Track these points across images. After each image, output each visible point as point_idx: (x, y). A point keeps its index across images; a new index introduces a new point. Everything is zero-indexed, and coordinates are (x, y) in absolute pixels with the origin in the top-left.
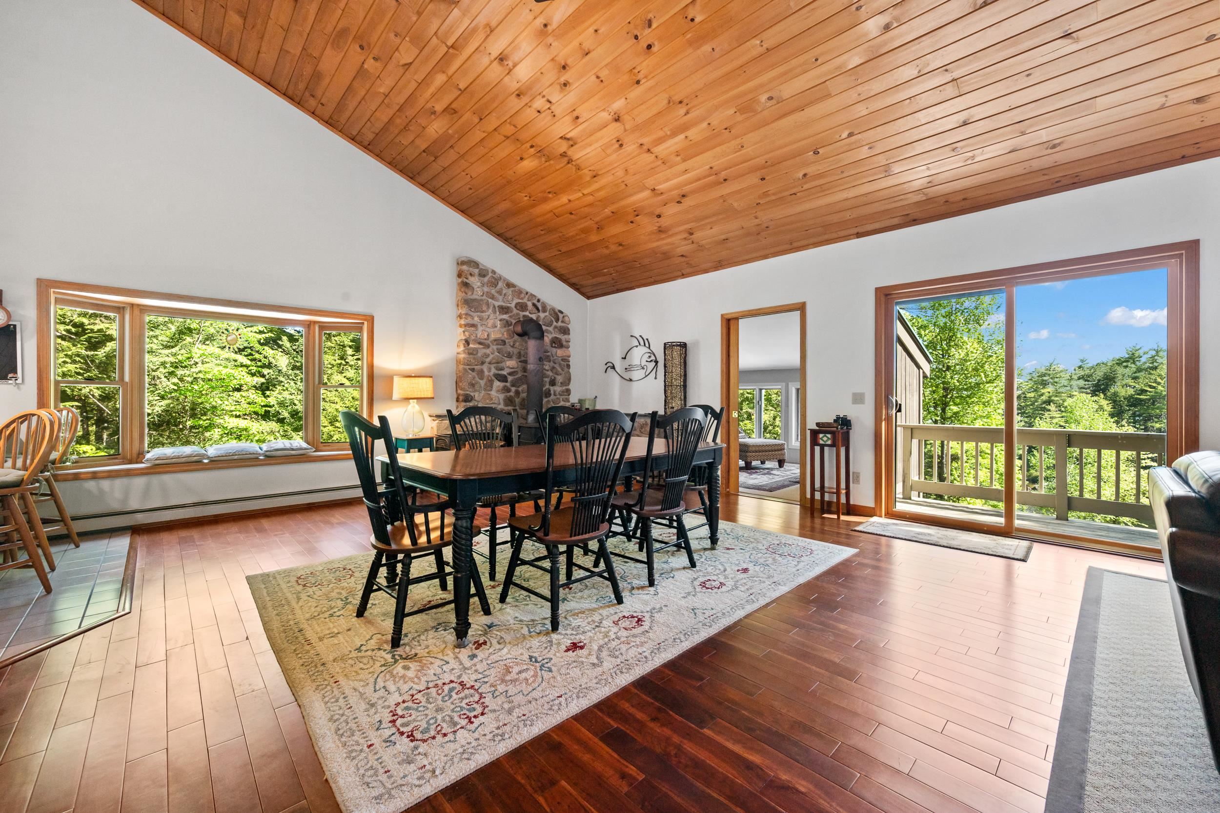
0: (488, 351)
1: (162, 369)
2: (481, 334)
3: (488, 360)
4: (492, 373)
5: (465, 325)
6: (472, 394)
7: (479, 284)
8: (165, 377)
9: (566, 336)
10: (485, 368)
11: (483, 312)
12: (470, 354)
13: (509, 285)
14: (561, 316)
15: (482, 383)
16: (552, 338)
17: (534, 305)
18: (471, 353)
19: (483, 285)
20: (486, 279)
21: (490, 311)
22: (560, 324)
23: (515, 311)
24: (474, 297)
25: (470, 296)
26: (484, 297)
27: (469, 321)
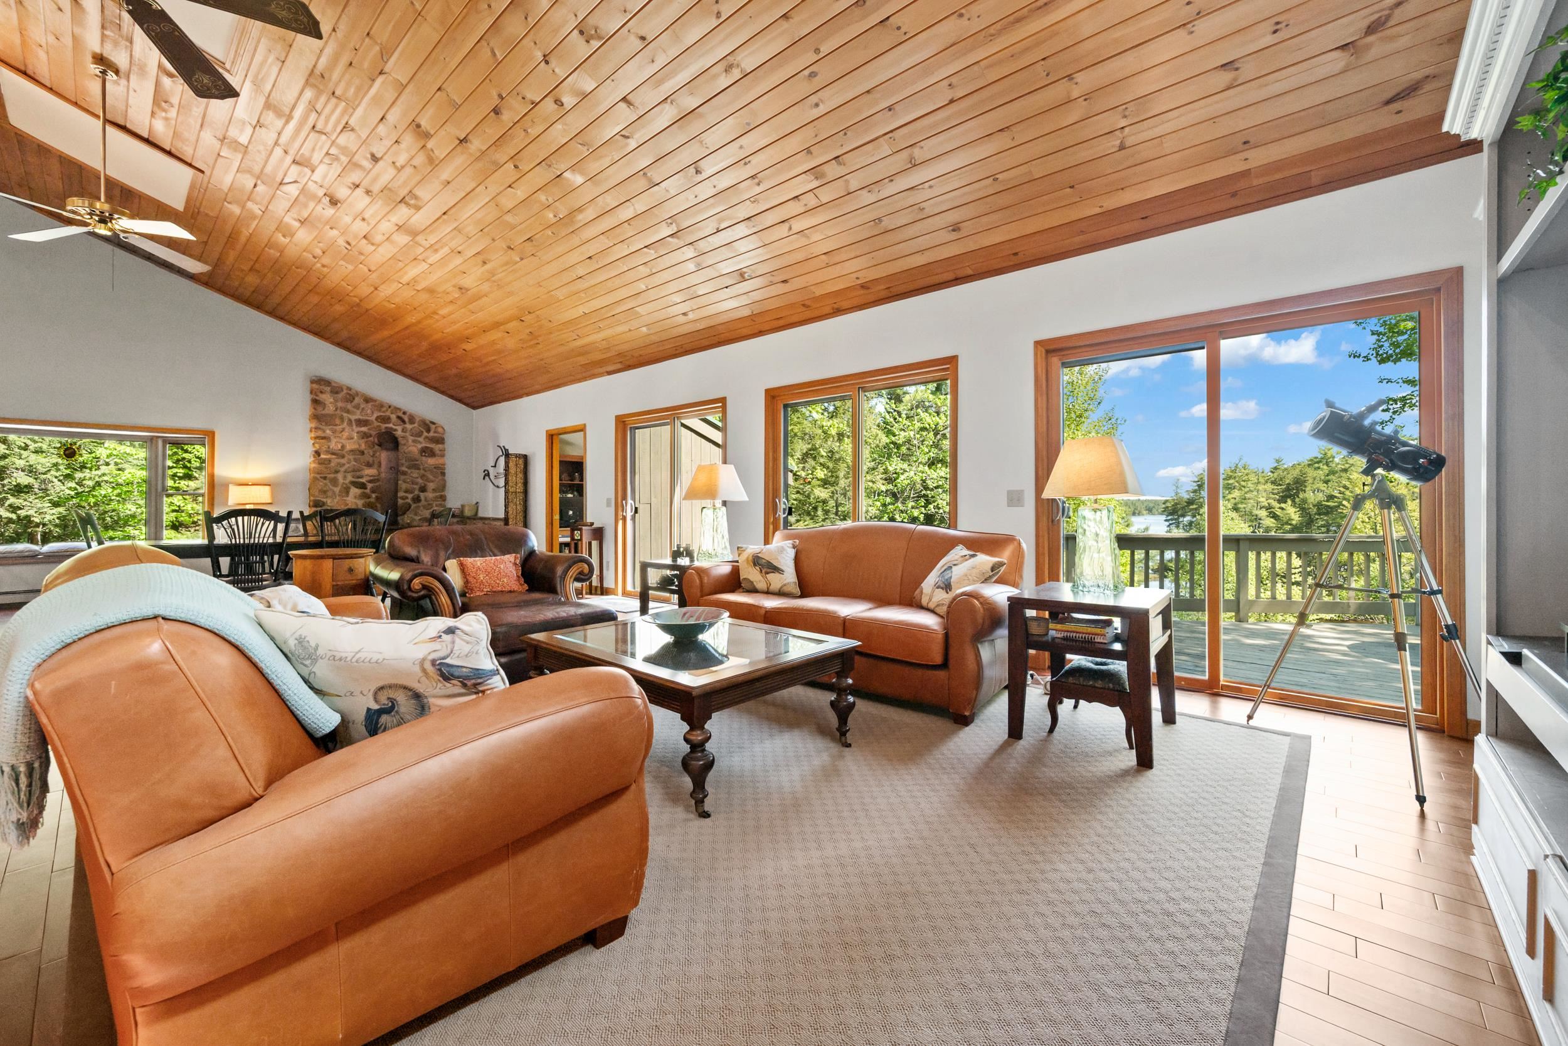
0: (342, 461)
1: (53, 472)
2: (334, 445)
3: (343, 469)
4: (347, 481)
5: (316, 438)
6: (325, 500)
7: (332, 400)
8: (59, 481)
9: (440, 446)
10: (340, 476)
11: (336, 425)
12: (319, 464)
13: (368, 400)
14: (433, 427)
15: (337, 490)
16: (422, 448)
17: (399, 417)
18: (322, 463)
19: (336, 401)
20: (340, 396)
21: (345, 424)
22: (431, 434)
23: (376, 424)
24: (326, 412)
25: (320, 411)
26: (338, 412)
27: (320, 433)
